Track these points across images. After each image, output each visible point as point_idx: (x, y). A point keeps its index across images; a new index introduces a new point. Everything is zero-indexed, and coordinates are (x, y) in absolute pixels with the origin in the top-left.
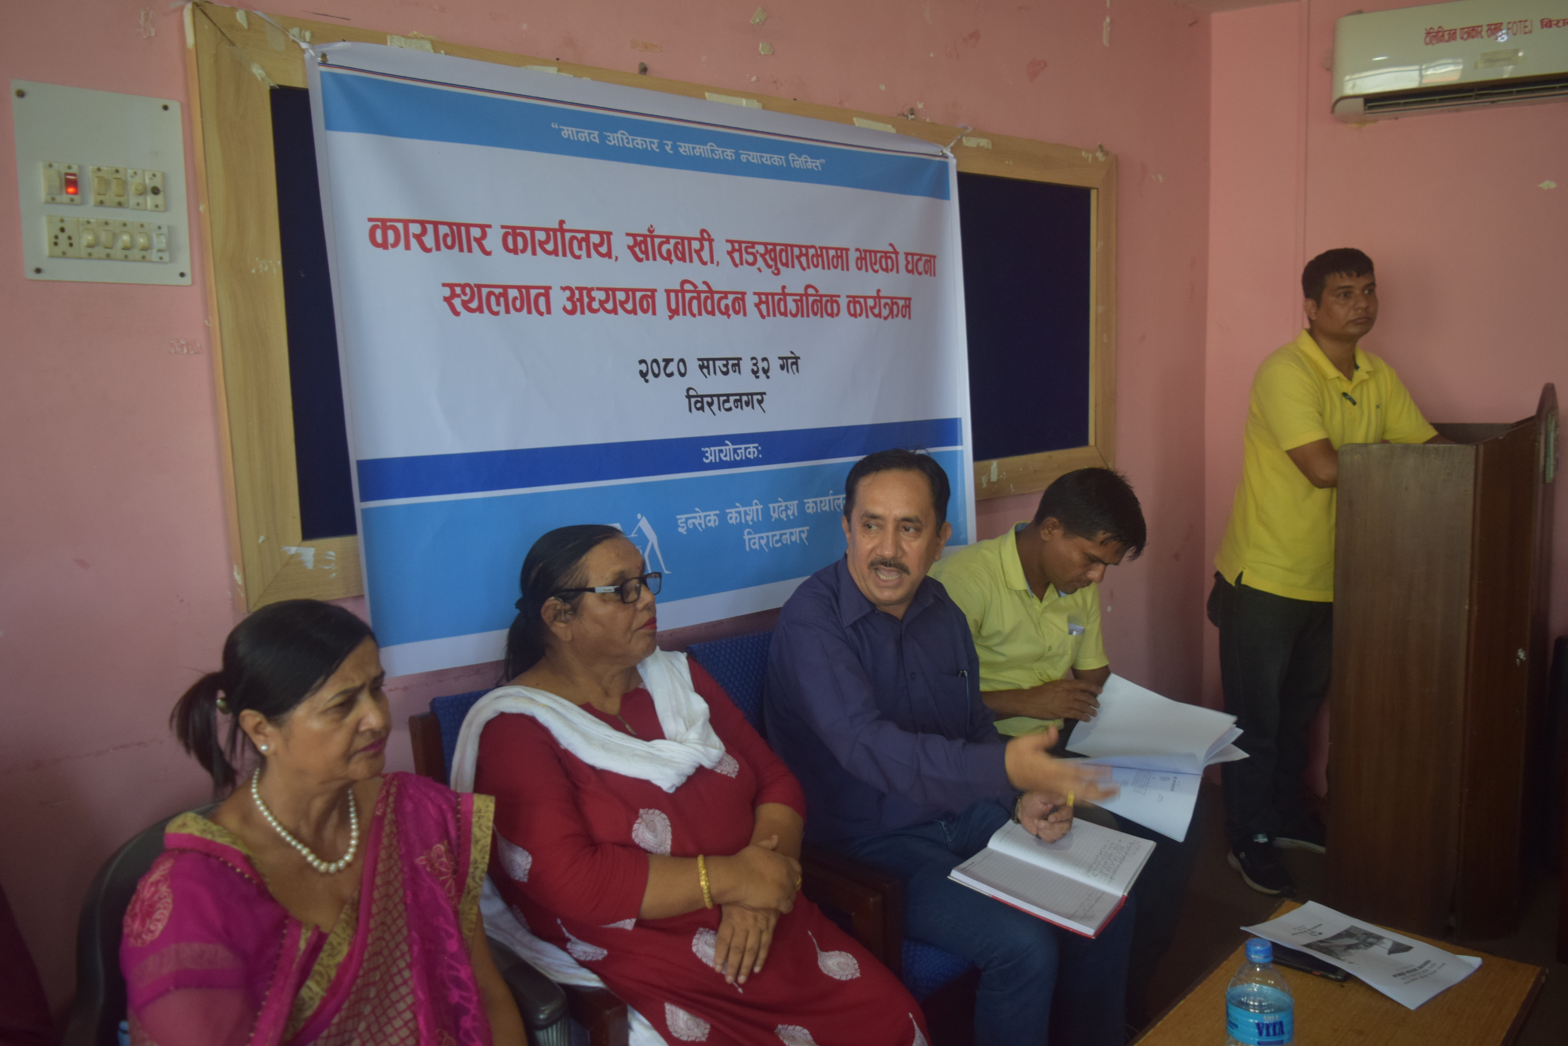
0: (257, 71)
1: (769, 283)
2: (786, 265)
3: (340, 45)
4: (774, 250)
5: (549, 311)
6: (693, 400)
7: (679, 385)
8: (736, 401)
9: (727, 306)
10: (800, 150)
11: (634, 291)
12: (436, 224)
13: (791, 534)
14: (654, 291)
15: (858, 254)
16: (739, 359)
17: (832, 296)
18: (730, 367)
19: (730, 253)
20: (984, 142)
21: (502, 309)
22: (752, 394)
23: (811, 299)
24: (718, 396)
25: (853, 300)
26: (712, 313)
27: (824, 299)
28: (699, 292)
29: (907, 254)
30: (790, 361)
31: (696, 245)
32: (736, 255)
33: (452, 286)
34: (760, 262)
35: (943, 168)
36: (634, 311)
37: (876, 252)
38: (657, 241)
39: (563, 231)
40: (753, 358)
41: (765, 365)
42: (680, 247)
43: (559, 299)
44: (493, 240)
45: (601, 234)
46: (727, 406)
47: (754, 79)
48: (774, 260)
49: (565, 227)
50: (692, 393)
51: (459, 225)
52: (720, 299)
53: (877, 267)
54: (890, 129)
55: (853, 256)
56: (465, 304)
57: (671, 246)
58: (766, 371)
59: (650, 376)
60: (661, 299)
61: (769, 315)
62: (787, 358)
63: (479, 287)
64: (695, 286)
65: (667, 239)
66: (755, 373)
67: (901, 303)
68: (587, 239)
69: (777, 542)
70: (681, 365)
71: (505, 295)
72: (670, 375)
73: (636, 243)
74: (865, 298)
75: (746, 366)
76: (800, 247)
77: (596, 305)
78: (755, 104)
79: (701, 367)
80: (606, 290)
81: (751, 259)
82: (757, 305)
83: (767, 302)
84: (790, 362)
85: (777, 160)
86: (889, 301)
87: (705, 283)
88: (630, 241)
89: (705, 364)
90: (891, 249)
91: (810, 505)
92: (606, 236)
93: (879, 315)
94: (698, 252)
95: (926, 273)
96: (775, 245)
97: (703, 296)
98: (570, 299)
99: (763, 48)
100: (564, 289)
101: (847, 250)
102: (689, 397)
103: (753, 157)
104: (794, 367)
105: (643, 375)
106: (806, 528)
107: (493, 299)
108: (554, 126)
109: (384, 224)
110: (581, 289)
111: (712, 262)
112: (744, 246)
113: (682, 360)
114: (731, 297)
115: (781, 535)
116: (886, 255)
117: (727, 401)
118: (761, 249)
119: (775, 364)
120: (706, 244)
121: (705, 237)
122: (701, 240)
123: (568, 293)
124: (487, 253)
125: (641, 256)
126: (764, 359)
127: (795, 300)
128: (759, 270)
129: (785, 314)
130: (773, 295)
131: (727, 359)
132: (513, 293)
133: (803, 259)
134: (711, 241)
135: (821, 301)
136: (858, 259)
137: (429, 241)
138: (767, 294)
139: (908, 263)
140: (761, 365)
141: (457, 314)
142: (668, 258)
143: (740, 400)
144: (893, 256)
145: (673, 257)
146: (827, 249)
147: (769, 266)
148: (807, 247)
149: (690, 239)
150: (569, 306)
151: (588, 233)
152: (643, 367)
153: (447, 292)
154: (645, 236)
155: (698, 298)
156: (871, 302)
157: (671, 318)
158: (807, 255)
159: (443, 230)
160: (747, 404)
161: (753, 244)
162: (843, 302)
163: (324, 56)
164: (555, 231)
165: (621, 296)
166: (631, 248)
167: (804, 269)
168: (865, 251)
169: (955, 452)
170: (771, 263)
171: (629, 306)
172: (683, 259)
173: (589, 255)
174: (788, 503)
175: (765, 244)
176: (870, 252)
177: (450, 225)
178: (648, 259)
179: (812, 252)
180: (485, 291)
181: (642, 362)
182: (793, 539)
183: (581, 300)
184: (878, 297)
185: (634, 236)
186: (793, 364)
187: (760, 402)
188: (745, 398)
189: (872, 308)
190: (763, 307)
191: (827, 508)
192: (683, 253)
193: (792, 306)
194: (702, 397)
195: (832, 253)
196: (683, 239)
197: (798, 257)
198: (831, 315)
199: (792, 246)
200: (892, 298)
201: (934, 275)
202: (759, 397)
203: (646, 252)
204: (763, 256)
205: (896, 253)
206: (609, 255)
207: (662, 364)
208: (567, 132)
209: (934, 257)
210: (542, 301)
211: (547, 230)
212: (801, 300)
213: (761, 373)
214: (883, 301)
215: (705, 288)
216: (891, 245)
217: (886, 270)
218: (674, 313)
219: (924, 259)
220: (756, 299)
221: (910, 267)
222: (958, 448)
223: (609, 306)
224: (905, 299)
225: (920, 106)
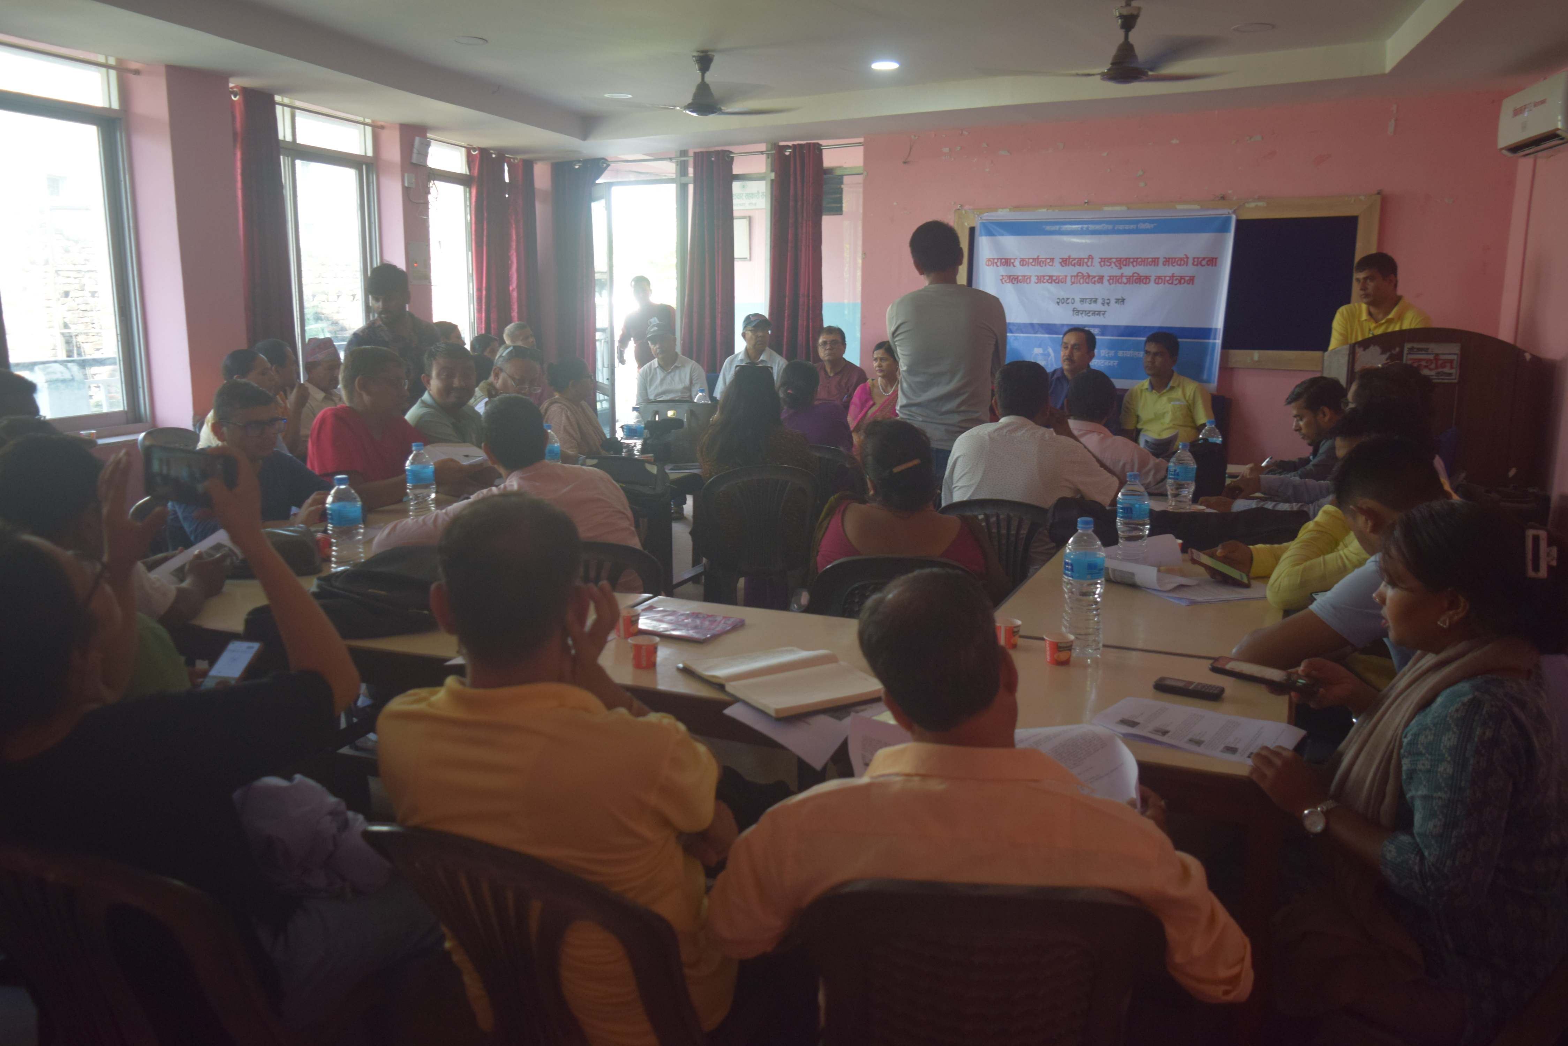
0: (966, 224)
1: (1115, 271)
2: (1125, 265)
3: (986, 214)
4: (1120, 261)
5: (1030, 283)
6: (1075, 312)
7: (1072, 306)
8: (1093, 313)
9: (1095, 281)
10: (1144, 222)
11: (1059, 276)
12: (1001, 259)
13: (1109, 362)
14: (1066, 276)
15: (1165, 260)
16: (1097, 299)
17: (1147, 277)
18: (1092, 301)
19: (1100, 263)
20: (1262, 204)
21: (1016, 282)
22: (1100, 311)
23: (1135, 278)
24: (1085, 311)
25: (1159, 278)
26: (1088, 283)
27: (1142, 278)
28: (1084, 276)
29: (1194, 258)
30: (1120, 300)
31: (1086, 260)
32: (1102, 263)
33: (1002, 276)
34: (1113, 265)
35: (1227, 220)
36: (1058, 283)
37: (1175, 258)
38: (1071, 260)
39: (1038, 259)
40: (1103, 299)
41: (1108, 301)
42: (1079, 261)
43: (1034, 279)
44: (1017, 263)
45: (1050, 259)
46: (1089, 315)
47: (1135, 196)
48: (1120, 264)
49: (1039, 257)
50: (1075, 309)
51: (1008, 259)
52: (1092, 278)
53: (1174, 264)
54: (1197, 207)
55: (1161, 261)
56: (1005, 281)
57: (1076, 261)
58: (1108, 304)
59: (1060, 304)
60: (1069, 279)
61: (1113, 283)
62: (1119, 299)
63: (1010, 276)
64: (1083, 274)
65: (1075, 259)
66: (1103, 304)
67: (1187, 278)
68: (1046, 261)
69: (1102, 364)
70: (1073, 300)
71: (1017, 278)
72: (1068, 303)
73: (1063, 261)
74: (1165, 277)
75: (1100, 301)
76: (1134, 258)
77: (1045, 281)
78: (1124, 208)
79: (1081, 301)
80: (1050, 276)
81: (1109, 264)
82: (1109, 281)
83: (1113, 279)
84: (1122, 301)
85: (1132, 227)
86: (1179, 278)
87: (1087, 273)
88: (1061, 260)
89: (1082, 301)
90: (1185, 256)
91: (1120, 353)
92: (1052, 260)
93: (1172, 283)
94: (1087, 263)
95: (1208, 265)
96: (1121, 258)
97: (1085, 277)
98: (1037, 279)
99: (1142, 184)
100: (1036, 276)
101: (1158, 258)
102: (1074, 311)
103: (1121, 227)
104: (1122, 303)
105: (1058, 303)
106: (1116, 361)
107: (1014, 280)
108: (1044, 227)
109: (989, 260)
110: (1041, 276)
111: (1092, 265)
112: (1106, 259)
113: (1073, 299)
114: (1097, 278)
115: (1104, 362)
116: (1181, 259)
117: (1089, 313)
118: (1114, 260)
119: (1113, 301)
120: (1090, 260)
121: (1090, 257)
122: (1088, 259)
123: (1037, 277)
124: (1014, 266)
125: (1064, 265)
126: (1108, 299)
127: (1127, 279)
128: (1112, 268)
129: (1121, 283)
130: (1116, 276)
131: (1092, 299)
132: (1020, 278)
133: (1135, 263)
134: (1092, 258)
135: (1140, 278)
136: (1164, 262)
137: (999, 264)
138: (1113, 276)
139: (1194, 261)
140: (1106, 301)
141: (1003, 283)
142: (1074, 265)
143: (1094, 313)
144: (1185, 260)
145: (1076, 265)
146: (1148, 258)
147: (1117, 266)
148: (1137, 258)
149: (1084, 259)
150: (1036, 281)
151: (1046, 259)
152: (1058, 301)
153: (1001, 278)
154: (1067, 259)
155: (1083, 278)
156: (1168, 278)
157: (1072, 285)
158: (1137, 261)
159: (1003, 260)
160: (1097, 314)
161: (1111, 259)
162: (1153, 279)
163: (981, 218)
164: (1035, 259)
165: (1054, 278)
166: (1061, 263)
167: (1134, 266)
168: (1169, 258)
169: (1208, 343)
170: (1118, 265)
171: (1057, 281)
172: (1080, 265)
173: (1046, 265)
174: (1110, 351)
175: (1117, 258)
176: (1172, 258)
177: (1005, 259)
178: (1066, 266)
179: (1140, 260)
180: (1012, 277)
181: (1058, 299)
182: (1110, 364)
183: (1040, 279)
184: (1173, 276)
185: (1062, 259)
186: (1121, 301)
187: (1103, 314)
188: (1097, 313)
189: (1168, 281)
190: (1111, 281)
191: (1129, 356)
192: (1080, 263)
193: (1125, 280)
194: (1079, 311)
195: (1150, 260)
196: (1081, 259)
197: (1132, 262)
198: (1145, 283)
199: (1130, 258)
200: (1181, 277)
201: (1215, 265)
202: (1103, 313)
203: (1066, 264)
204: (1115, 263)
205: (1187, 258)
206: (1052, 265)
207: (1066, 300)
208: (1048, 228)
209: (1216, 258)
210: (1028, 280)
211: (1033, 259)
212: (1130, 279)
213: (1106, 305)
214: (1175, 278)
215: (1086, 275)
216: (1186, 255)
217: (1180, 265)
218: (1073, 283)
219: (1206, 260)
220: (1108, 278)
221: (1195, 263)
222: (1211, 341)
223: (1050, 281)
224: (1190, 277)
225: (1230, 192)
